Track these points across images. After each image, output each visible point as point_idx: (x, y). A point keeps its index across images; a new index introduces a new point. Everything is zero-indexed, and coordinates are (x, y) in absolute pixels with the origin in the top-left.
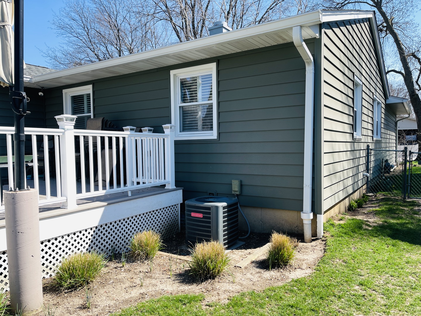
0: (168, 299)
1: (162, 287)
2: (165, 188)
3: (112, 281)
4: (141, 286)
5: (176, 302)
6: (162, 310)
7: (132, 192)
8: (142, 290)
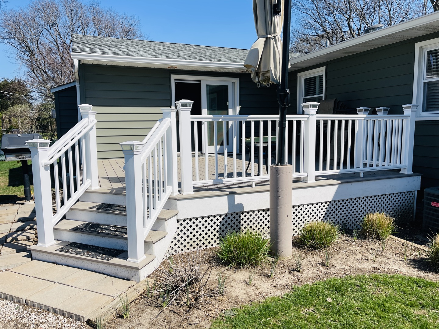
0: (403, 278)
1: (394, 267)
2: (400, 172)
3: (345, 251)
4: (373, 261)
5: (411, 282)
6: (396, 286)
7: (364, 173)
8: (374, 264)
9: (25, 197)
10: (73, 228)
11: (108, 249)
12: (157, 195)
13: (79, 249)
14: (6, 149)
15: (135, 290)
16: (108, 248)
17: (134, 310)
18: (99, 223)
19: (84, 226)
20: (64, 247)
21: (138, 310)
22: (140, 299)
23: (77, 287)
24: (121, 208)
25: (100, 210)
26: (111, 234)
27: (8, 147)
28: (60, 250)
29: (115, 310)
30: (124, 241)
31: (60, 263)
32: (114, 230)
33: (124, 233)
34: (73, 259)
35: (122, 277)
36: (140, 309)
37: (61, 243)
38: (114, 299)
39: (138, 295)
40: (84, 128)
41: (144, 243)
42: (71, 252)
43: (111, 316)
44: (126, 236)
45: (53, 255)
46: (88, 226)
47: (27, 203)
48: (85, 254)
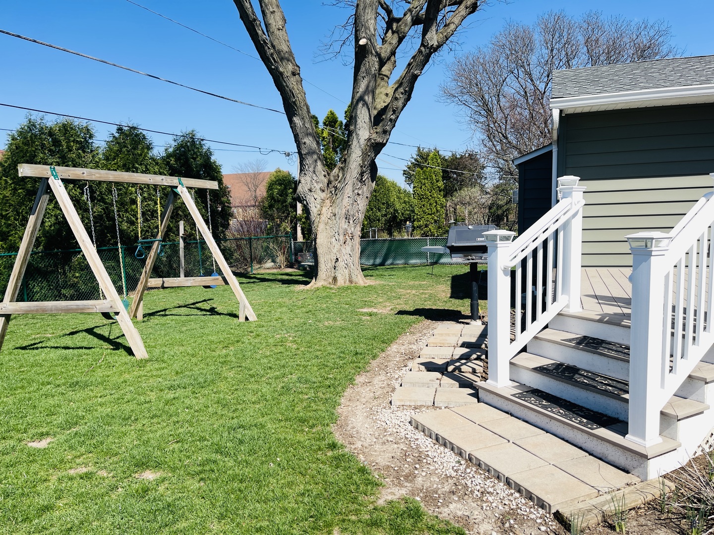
9: (470, 314)
10: (537, 368)
11: (592, 411)
12: (690, 334)
13: (544, 401)
14: (453, 246)
15: (638, 492)
16: (592, 409)
17: (635, 523)
18: (579, 366)
19: (554, 367)
20: (522, 393)
21: (642, 526)
22: (646, 510)
23: (541, 457)
24: (618, 348)
25: (581, 346)
26: (599, 387)
27: (455, 243)
28: (517, 395)
29: (600, 512)
30: (623, 404)
31: (516, 414)
32: (604, 382)
33: (621, 390)
34: (536, 414)
35: (615, 464)
36: (647, 525)
37: (518, 386)
38: (600, 495)
39: (644, 502)
40: (564, 214)
41: (661, 416)
42: (533, 402)
43: (593, 519)
44: (626, 396)
45: (507, 401)
46: (561, 368)
47: (473, 323)
48: (554, 410)
